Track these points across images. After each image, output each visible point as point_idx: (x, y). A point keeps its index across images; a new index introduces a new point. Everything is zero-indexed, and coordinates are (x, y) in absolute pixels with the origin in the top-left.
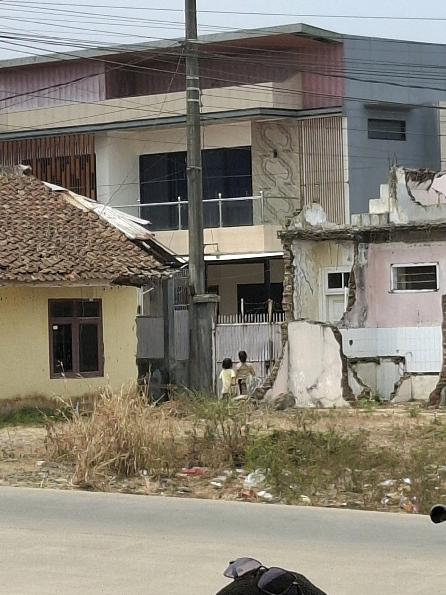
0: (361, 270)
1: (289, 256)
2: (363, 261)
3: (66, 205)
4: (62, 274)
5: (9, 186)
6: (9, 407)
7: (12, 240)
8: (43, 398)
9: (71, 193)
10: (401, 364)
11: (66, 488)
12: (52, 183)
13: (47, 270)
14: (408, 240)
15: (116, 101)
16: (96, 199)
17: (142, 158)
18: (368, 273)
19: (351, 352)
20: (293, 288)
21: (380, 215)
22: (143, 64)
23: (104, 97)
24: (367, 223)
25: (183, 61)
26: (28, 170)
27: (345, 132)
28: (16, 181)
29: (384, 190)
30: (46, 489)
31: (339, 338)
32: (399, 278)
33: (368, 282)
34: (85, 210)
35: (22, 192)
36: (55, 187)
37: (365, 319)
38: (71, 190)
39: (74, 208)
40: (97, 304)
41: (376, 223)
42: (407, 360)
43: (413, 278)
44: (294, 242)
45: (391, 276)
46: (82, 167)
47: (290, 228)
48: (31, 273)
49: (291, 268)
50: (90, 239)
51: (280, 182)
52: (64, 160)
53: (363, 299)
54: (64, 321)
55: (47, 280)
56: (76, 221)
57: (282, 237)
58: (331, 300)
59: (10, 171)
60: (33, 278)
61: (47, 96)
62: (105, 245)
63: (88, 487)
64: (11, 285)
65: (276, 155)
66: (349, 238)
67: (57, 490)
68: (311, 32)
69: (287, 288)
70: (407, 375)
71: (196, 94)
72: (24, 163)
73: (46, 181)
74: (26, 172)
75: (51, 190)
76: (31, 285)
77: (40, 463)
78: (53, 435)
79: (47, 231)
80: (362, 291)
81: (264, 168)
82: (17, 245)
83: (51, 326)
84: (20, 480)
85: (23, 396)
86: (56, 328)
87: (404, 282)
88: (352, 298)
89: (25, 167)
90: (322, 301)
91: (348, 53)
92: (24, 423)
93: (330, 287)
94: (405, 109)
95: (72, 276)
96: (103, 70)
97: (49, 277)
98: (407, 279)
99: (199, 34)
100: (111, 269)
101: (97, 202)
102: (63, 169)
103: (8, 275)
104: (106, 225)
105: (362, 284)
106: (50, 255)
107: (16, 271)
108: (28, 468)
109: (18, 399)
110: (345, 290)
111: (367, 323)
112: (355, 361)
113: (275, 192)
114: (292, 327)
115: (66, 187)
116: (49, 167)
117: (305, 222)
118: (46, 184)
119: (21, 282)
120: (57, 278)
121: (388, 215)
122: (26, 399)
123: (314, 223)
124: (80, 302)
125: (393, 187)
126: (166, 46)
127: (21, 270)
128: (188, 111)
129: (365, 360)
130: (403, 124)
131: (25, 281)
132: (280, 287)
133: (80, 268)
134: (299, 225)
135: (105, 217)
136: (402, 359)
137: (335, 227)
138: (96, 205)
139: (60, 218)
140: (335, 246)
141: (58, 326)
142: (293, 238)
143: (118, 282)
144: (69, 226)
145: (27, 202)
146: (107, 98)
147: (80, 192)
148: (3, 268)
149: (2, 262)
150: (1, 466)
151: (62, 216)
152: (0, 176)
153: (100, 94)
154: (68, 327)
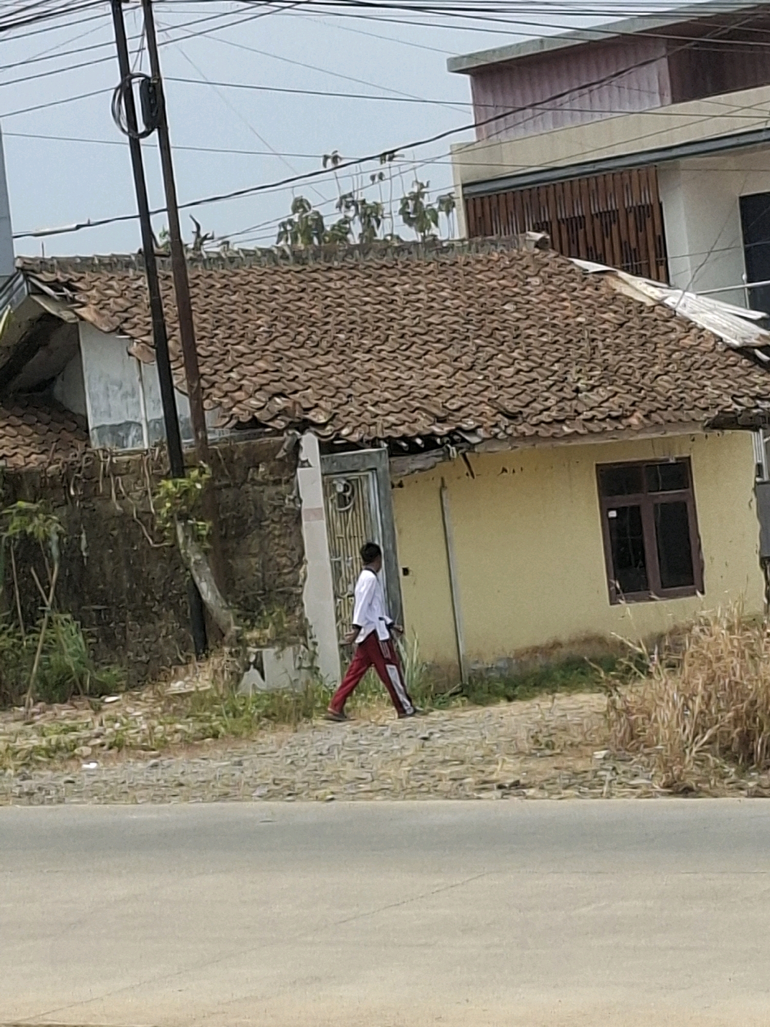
4: (617, 418)
5: (513, 271)
6: (541, 661)
7: (524, 365)
8: (601, 640)
9: (623, 274)
11: (647, 795)
12: (588, 259)
13: (589, 414)
15: (692, 105)
16: (667, 281)
17: (746, 202)
22: (732, 35)
23: (668, 99)
26: (543, 239)
28: (524, 262)
30: (613, 800)
34: (649, 303)
35: (536, 281)
36: (594, 267)
38: (623, 269)
39: (629, 301)
40: (683, 466)
46: (640, 228)
48: (562, 422)
50: (662, 352)
52: (608, 218)
54: (627, 500)
55: (591, 432)
56: (635, 322)
59: (510, 245)
60: (564, 430)
61: (567, 106)
62: (688, 362)
63: (687, 792)
64: (527, 446)
67: (633, 800)
72: (538, 228)
73: (578, 257)
74: (539, 244)
75: (585, 272)
76: (562, 443)
77: (600, 754)
78: (619, 704)
82: (534, 375)
83: (605, 511)
85: (564, 638)
86: (613, 514)
89: (538, 236)
92: (572, 686)
95: (633, 421)
96: (663, 51)
97: (593, 426)
100: (702, 403)
101: (670, 286)
102: (606, 232)
103: (522, 428)
104: (688, 325)
106: (593, 387)
107: (534, 420)
108: (580, 765)
109: (557, 645)
115: (614, 264)
116: (581, 232)
118: (576, 261)
119: (545, 439)
120: (608, 426)
122: (572, 643)
124: (652, 466)
127: (544, 417)
131: (553, 437)
133: (647, 406)
135: (682, 311)
138: (668, 292)
139: (605, 321)
141: (617, 510)
143: (716, 425)
144: (622, 333)
145: (545, 296)
146: (674, 101)
147: (637, 273)
148: (512, 416)
149: (510, 406)
150: (532, 764)
151: (609, 316)
152: (496, 256)
153: (662, 95)
154: (636, 510)
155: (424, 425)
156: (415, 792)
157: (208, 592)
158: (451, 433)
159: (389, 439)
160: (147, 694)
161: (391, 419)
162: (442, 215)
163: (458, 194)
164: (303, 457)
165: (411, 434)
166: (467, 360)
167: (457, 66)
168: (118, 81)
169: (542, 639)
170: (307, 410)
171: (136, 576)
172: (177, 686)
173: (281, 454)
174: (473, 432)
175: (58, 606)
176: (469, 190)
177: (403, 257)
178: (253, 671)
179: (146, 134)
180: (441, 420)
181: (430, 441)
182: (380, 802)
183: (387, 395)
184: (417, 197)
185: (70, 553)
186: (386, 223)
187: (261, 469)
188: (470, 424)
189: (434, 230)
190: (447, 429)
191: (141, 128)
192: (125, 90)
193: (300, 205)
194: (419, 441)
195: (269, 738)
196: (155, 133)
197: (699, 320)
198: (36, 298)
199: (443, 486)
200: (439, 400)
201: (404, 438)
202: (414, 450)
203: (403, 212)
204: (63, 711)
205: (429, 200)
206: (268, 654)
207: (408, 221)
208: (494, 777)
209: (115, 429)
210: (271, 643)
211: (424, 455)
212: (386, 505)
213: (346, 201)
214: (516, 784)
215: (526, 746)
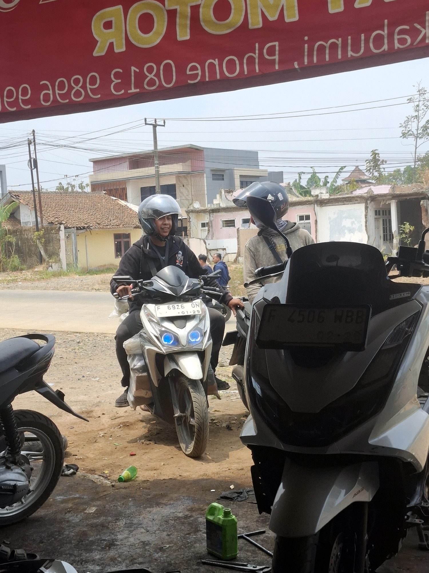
0: (211, 222)
1: (189, 218)
2: (212, 219)
3: (118, 204)
4: (118, 225)
5: (100, 198)
6: (102, 268)
7: (101, 215)
8: (113, 265)
9: (119, 200)
10: (225, 250)
12: (113, 197)
13: (113, 224)
14: (226, 212)
15: (133, 170)
17: (141, 188)
18: (213, 223)
19: (209, 247)
20: (190, 228)
21: (217, 204)
22: (141, 158)
24: (213, 207)
25: (153, 157)
26: (105, 193)
27: (205, 178)
28: (102, 197)
29: (218, 196)
31: (205, 243)
32: (223, 224)
33: (214, 225)
34: (124, 205)
35: (104, 200)
36: (114, 198)
37: (213, 237)
39: (121, 205)
40: (129, 235)
41: (215, 207)
42: (226, 249)
43: (228, 223)
44: (190, 213)
45: (221, 223)
46: (123, 192)
47: (189, 209)
48: (108, 225)
49: (189, 221)
50: (126, 214)
51: (185, 195)
52: (117, 190)
53: (212, 230)
56: (121, 208)
57: (186, 212)
58: (202, 231)
60: (109, 227)
62: (131, 216)
64: (102, 229)
65: (183, 186)
66: (207, 212)
68: (193, 147)
69: (188, 228)
70: (227, 254)
71: (158, 167)
72: (104, 191)
73: (111, 196)
74: (105, 194)
76: (108, 229)
79: (113, 212)
80: (212, 228)
81: (180, 191)
82: (103, 217)
83: (115, 242)
84: (107, 290)
85: (107, 264)
86: (116, 242)
87: (225, 225)
88: (209, 230)
89: (105, 192)
90: (199, 231)
91: (205, 153)
92: (108, 273)
93: (202, 227)
94: (223, 171)
95: (121, 226)
96: (128, 160)
97: (114, 227)
98: (226, 224)
99: (158, 148)
100: (133, 223)
101: (128, 202)
102: (116, 192)
103: (101, 226)
104: (131, 210)
105: (212, 226)
106: (114, 220)
107: (103, 225)
109: (105, 265)
110: (207, 228)
111: (214, 238)
112: (210, 250)
113: (184, 198)
114: (190, 240)
115: (118, 198)
116: (112, 192)
117: (193, 207)
119: (105, 228)
120: (116, 227)
121: (219, 204)
122: (108, 265)
123: (196, 207)
124: (124, 234)
125: (221, 195)
126: (148, 152)
127: (105, 224)
128: (156, 173)
129: (213, 250)
130: (223, 175)
132: (186, 228)
133: (123, 223)
134: (192, 208)
135: (130, 207)
136: (225, 249)
137: (203, 208)
140: (203, 214)
142: (190, 212)
143: (135, 228)
144: (119, 210)
145: (105, 203)
146: (129, 169)
147: (122, 200)
148: (99, 224)
149: (99, 222)
150: (101, 286)
151: (117, 207)
152: (97, 195)
153: (127, 168)
154: (120, 242)
155: (83, 225)
156: (80, 290)
157: (43, 253)
158: (87, 227)
159: (76, 227)
160: (31, 271)
161: (77, 223)
162: (86, 187)
163: (90, 184)
164: (61, 229)
165: (80, 226)
166: (91, 214)
167: (90, 160)
168: (29, 159)
169: (103, 264)
170: (61, 221)
171: (29, 249)
172: (36, 269)
173: (57, 229)
174: (92, 226)
175: (15, 254)
176: (92, 183)
177: (80, 194)
178: (50, 267)
179: (33, 169)
180: (86, 224)
181: (84, 228)
182: (74, 291)
183: (76, 219)
184: (81, 184)
185: (17, 244)
186: (76, 188)
187: (53, 231)
188: (91, 225)
189: (84, 190)
190: (87, 226)
191: (33, 168)
192: (30, 161)
193: (60, 184)
194: (82, 228)
195: (53, 279)
196: (35, 169)
197: (133, 209)
198: (12, 198)
199: (86, 236)
200: (86, 221)
201: (79, 227)
202: (81, 229)
203: (79, 187)
204: (15, 273)
205: (84, 185)
206: (53, 264)
207: (80, 188)
208: (94, 288)
209: (25, 223)
210: (54, 263)
211: (82, 230)
212: (75, 239)
213: (68, 184)
214: (98, 289)
215: (100, 283)
